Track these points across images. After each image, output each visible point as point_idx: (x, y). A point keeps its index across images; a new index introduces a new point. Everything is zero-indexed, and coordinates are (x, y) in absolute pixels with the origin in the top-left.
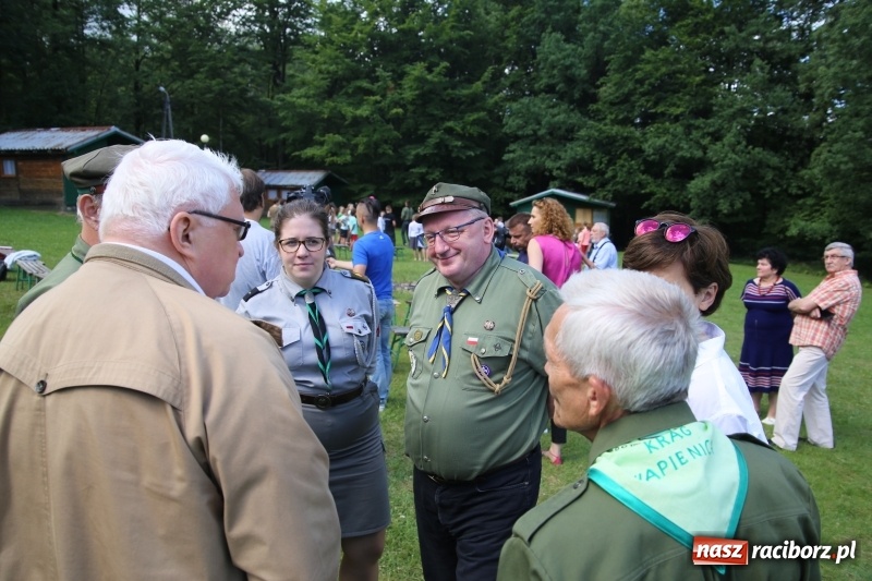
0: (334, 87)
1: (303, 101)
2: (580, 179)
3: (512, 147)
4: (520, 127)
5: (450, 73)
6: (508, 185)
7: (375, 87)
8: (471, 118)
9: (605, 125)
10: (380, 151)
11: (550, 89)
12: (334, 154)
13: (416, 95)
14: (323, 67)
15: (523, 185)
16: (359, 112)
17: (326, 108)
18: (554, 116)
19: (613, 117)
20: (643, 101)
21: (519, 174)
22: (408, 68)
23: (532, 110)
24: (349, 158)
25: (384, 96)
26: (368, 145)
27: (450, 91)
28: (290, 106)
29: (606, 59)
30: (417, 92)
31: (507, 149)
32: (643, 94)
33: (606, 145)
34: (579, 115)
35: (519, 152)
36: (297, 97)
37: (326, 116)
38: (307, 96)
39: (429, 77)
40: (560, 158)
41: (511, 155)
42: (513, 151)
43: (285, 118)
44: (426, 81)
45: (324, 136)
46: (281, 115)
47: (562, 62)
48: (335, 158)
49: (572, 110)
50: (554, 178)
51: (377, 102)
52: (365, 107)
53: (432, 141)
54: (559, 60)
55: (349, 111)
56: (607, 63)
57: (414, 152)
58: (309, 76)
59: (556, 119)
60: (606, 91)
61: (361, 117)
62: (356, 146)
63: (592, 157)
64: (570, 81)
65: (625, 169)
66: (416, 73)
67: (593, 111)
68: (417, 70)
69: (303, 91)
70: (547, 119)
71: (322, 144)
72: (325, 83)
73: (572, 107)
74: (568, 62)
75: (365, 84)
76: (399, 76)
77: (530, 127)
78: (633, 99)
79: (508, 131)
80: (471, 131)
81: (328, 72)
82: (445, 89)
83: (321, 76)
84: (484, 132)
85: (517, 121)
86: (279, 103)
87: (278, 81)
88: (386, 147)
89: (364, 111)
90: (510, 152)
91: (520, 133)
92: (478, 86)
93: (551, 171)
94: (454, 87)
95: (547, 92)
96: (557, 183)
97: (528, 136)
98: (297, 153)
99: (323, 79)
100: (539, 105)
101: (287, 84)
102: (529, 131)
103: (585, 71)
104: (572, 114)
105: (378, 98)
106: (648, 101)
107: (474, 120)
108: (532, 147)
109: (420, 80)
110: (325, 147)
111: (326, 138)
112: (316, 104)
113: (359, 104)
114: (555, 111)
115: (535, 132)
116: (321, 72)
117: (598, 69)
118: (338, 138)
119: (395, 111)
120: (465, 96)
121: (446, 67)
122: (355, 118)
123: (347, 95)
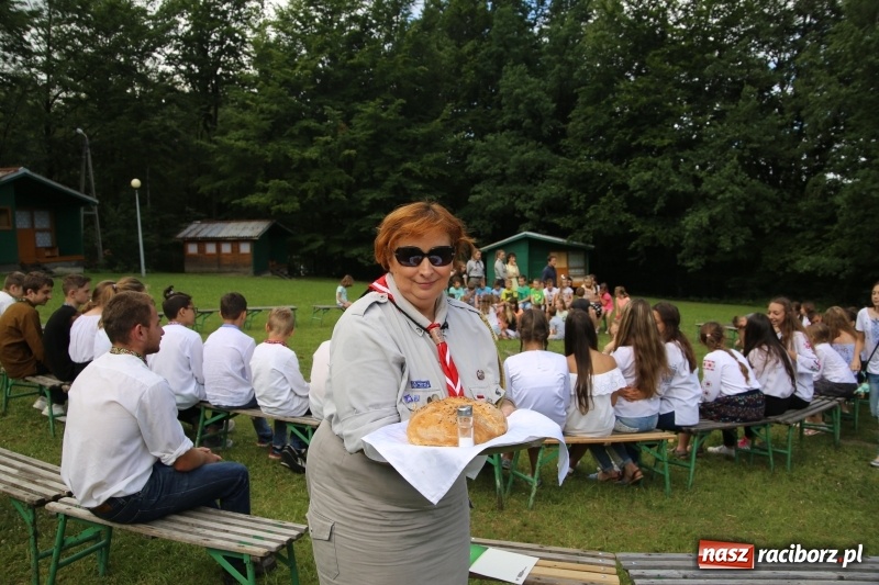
0: (278, 127)
1: (241, 144)
2: (556, 220)
3: (478, 188)
4: (487, 167)
5: (404, 111)
7: (323, 127)
8: (431, 159)
9: (581, 160)
10: (332, 196)
11: (514, 125)
12: (280, 202)
13: (371, 135)
14: (265, 106)
15: (488, 230)
16: (307, 154)
17: (269, 151)
18: (523, 153)
19: (587, 152)
20: (620, 135)
21: (483, 218)
22: (359, 107)
23: (500, 147)
24: (297, 205)
25: (334, 136)
26: (317, 191)
27: (406, 130)
28: (227, 149)
29: (575, 91)
30: (371, 132)
31: (472, 189)
32: (620, 127)
33: (581, 181)
34: (549, 152)
35: (487, 193)
36: (234, 140)
37: (270, 160)
38: (247, 139)
39: (384, 115)
40: (532, 198)
41: (478, 197)
42: (479, 193)
43: (220, 164)
44: (380, 119)
45: (267, 182)
46: (218, 159)
47: (529, 95)
48: (281, 206)
49: (540, 147)
50: (525, 220)
51: (327, 143)
52: (312, 149)
53: (389, 184)
54: (524, 94)
55: (295, 153)
56: (576, 96)
57: (370, 197)
58: (248, 117)
59: (526, 156)
60: (576, 124)
61: (311, 159)
62: (304, 193)
63: (569, 196)
64: (536, 116)
65: (608, 208)
66: (370, 110)
67: (565, 147)
68: (370, 108)
69: (241, 132)
70: (516, 156)
71: (265, 190)
72: (266, 125)
73: (540, 143)
74: (535, 96)
75: (313, 124)
76: (348, 117)
77: (497, 166)
78: (609, 132)
79: (472, 171)
80: (431, 173)
81: (271, 112)
82: (399, 129)
83: (261, 116)
84: (445, 173)
85: (484, 159)
86: (215, 146)
87: (209, 125)
88: (338, 191)
89: (312, 153)
90: (475, 193)
91: (487, 172)
92: (437, 124)
93: (522, 213)
94: (409, 127)
95: (512, 129)
96: (529, 225)
97: (496, 175)
98: (237, 201)
99: (263, 119)
100: (502, 140)
101: (220, 127)
102: (496, 169)
103: (554, 105)
104: (541, 152)
105: (329, 138)
106: (626, 134)
107: (435, 161)
108: (499, 188)
109: (375, 118)
110: (269, 194)
111: (271, 183)
112: (257, 146)
113: (304, 147)
114: (523, 148)
115: (503, 170)
116: (262, 111)
117: (565, 101)
118: (285, 184)
119: (347, 152)
120: (423, 135)
121: (402, 104)
122: (303, 161)
123: (292, 136)
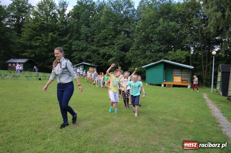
1: (23, 41)
3: (74, 53)
4: (75, 48)
5: (59, 35)
7: (40, 38)
10: (42, 54)
12: (30, 55)
14: (28, 33)
17: (28, 43)
18: (83, 45)
19: (96, 45)
20: (102, 41)
22: (49, 34)
23: (78, 44)
24: (34, 56)
26: (39, 53)
28: (19, 43)
30: (51, 39)
32: (102, 40)
33: (94, 51)
35: (76, 54)
36: (21, 40)
37: (28, 45)
40: (84, 55)
41: (73, 55)
44: (53, 37)
46: (17, 45)
48: (30, 56)
51: (41, 42)
54: (84, 32)
55: (34, 44)
57: (50, 54)
62: (36, 53)
63: (91, 55)
66: (51, 35)
69: (23, 39)
70: (81, 46)
74: (86, 33)
75: (38, 37)
77: (78, 48)
79: (73, 49)
82: (58, 39)
84: (68, 49)
88: (44, 53)
89: (38, 44)
92: (66, 38)
93: (83, 58)
94: (60, 39)
96: (84, 61)
97: (77, 50)
98: (22, 54)
99: (28, 36)
104: (88, 45)
106: (103, 41)
107: (66, 46)
108: (79, 53)
110: (28, 53)
111: (28, 51)
112: (26, 42)
113: (36, 43)
118: (32, 51)
119: (45, 44)
120: (63, 40)
121: (58, 34)
122: (35, 46)
123: (34, 40)
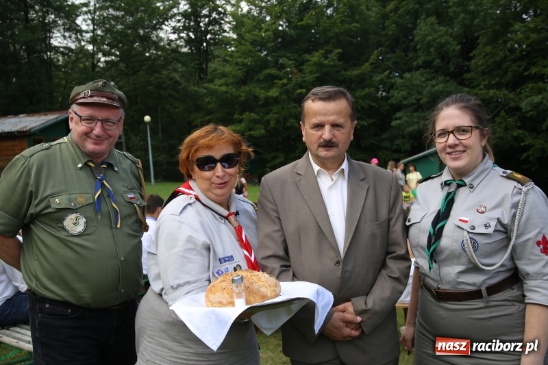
0: (248, 75)
1: (223, 88)
3: (399, 115)
4: (405, 98)
5: (341, 57)
6: (394, 147)
7: (281, 74)
8: (363, 94)
9: (481, 90)
10: (289, 124)
11: (427, 65)
12: (250, 129)
13: (317, 77)
14: (239, 60)
15: (408, 147)
16: (270, 94)
17: (243, 92)
18: (434, 86)
19: (487, 83)
20: (514, 67)
21: (404, 137)
22: (307, 57)
23: (415, 82)
24: (263, 131)
25: (290, 79)
26: (278, 121)
27: (343, 72)
28: (213, 93)
29: (476, 34)
30: (317, 75)
31: (394, 116)
32: (514, 61)
34: (455, 84)
35: (405, 119)
36: (218, 85)
37: (243, 99)
38: (227, 85)
39: (326, 62)
41: (398, 122)
42: (399, 118)
43: (209, 103)
44: (323, 65)
45: (242, 115)
46: (207, 100)
47: (438, 40)
48: (252, 132)
49: (448, 81)
51: (284, 85)
52: (274, 90)
54: (434, 40)
55: (262, 94)
56: (477, 38)
58: (228, 69)
59: (436, 88)
60: (478, 61)
61: (272, 97)
62: (268, 121)
64: (444, 57)
65: (503, 126)
66: (315, 59)
67: (468, 80)
68: (315, 57)
69: (223, 81)
70: (427, 89)
71: (240, 121)
72: (240, 73)
73: (448, 78)
74: (443, 41)
75: (273, 71)
76: (300, 65)
77: (413, 97)
78: (504, 66)
79: (394, 102)
80: (363, 104)
81: (243, 64)
82: (338, 72)
83: (236, 68)
84: (373, 104)
85: (402, 92)
86: (205, 91)
87: (202, 76)
88: (293, 121)
89: (274, 93)
90: (396, 119)
91: (405, 102)
92: (366, 67)
94: (346, 70)
95: (425, 68)
97: (412, 104)
99: (239, 69)
100: (417, 77)
101: (209, 77)
102: (412, 100)
103: (459, 47)
104: (448, 84)
105: (285, 81)
106: (519, 66)
107: (365, 95)
108: (415, 114)
109: (319, 64)
110: (243, 124)
111: (244, 116)
112: (234, 89)
113: (269, 88)
114: (434, 82)
115: (418, 100)
116: (237, 64)
117: (469, 44)
118: (253, 115)
119: (299, 91)
120: (356, 76)
121: (339, 53)
122: (267, 99)
123: (258, 81)
